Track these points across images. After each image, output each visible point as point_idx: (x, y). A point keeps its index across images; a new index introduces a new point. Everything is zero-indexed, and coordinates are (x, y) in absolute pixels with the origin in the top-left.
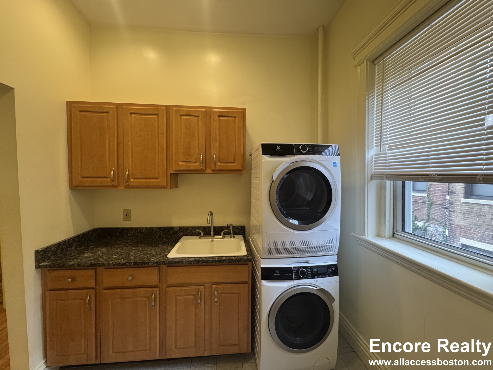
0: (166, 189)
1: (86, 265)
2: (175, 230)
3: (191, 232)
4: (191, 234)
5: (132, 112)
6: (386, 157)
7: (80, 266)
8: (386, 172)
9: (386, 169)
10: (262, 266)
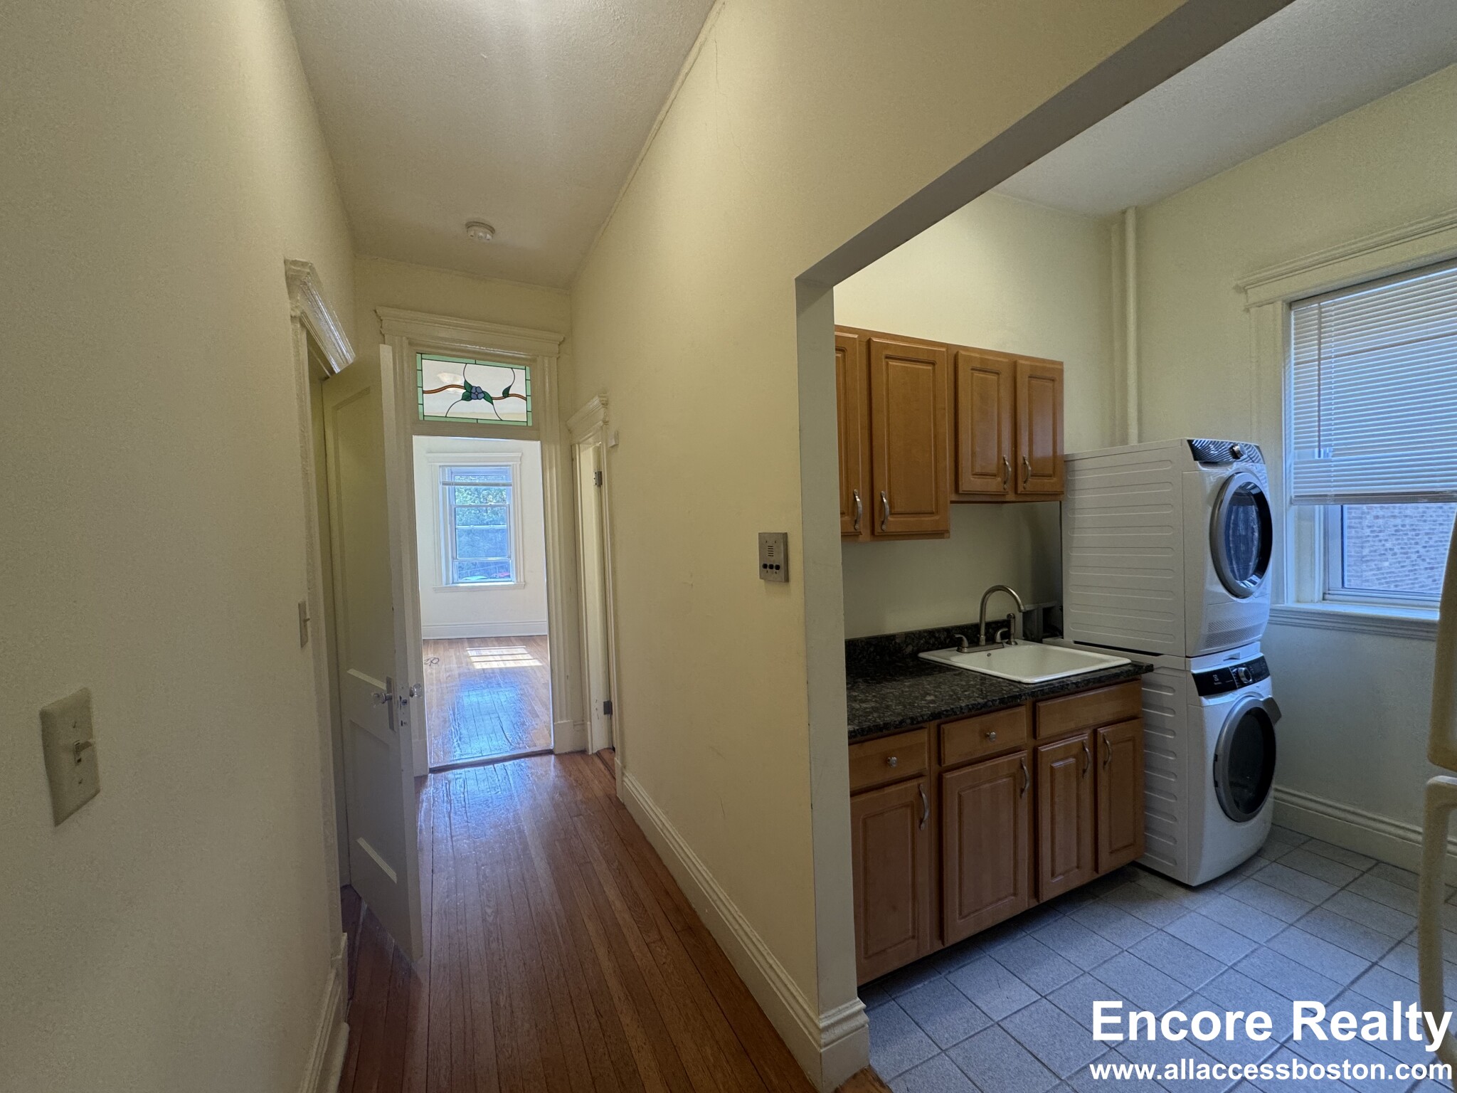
0: (943, 538)
1: (925, 717)
2: (897, 641)
3: (927, 642)
4: (926, 648)
5: (889, 353)
6: (1330, 466)
7: (915, 722)
8: (1330, 491)
9: (1330, 487)
10: (1195, 672)
